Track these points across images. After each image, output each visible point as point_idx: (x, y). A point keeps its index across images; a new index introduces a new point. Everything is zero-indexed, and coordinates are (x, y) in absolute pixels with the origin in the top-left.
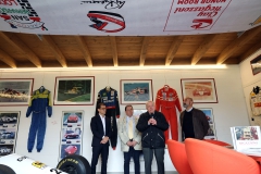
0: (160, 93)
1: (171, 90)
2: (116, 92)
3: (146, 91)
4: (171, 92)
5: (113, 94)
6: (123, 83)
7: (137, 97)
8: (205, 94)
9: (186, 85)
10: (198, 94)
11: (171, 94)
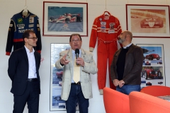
0: (97, 22)
1: (113, 19)
2: (36, 19)
3: (79, 19)
4: (112, 21)
5: (32, 20)
6: (47, 5)
7: (66, 26)
8: (155, 25)
9: (131, 13)
10: (148, 25)
11: (112, 24)
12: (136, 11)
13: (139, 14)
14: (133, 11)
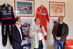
3: (31, 8)
6: (16, 1)
7: (25, 11)
8: (60, 11)
9: (51, 6)
10: (57, 11)
11: (44, 11)
12: (53, 5)
13: (54, 6)
14: (52, 5)
